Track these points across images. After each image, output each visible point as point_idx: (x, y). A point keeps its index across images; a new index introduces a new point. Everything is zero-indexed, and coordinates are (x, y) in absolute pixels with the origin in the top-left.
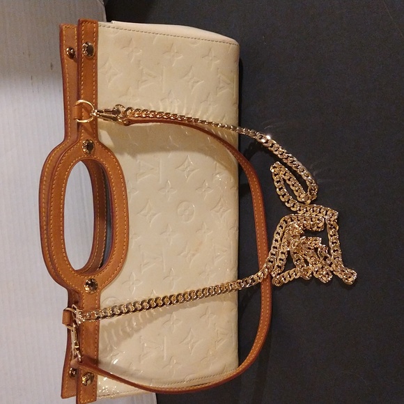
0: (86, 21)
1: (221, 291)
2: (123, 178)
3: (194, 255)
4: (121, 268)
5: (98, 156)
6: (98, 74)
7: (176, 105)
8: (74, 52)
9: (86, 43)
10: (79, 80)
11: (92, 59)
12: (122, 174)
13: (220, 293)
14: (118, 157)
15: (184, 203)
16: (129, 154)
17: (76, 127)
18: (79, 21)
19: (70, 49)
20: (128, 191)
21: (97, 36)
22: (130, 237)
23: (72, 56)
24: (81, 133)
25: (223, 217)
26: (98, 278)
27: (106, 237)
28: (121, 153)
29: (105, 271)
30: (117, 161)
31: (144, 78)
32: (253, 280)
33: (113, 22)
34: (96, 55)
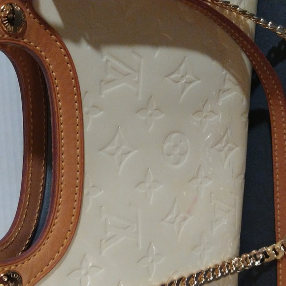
1: (229, 271)
2: (77, 85)
3: (185, 219)
4: (67, 248)
5: (32, 41)
12: (76, 77)
13: (227, 274)
14: (70, 46)
15: (175, 135)
16: (89, 42)
20: (85, 110)
22: (85, 191)
25: (228, 159)
26: (23, 268)
27: (44, 186)
28: (76, 41)
29: (38, 254)
30: (68, 54)
32: (266, 254)
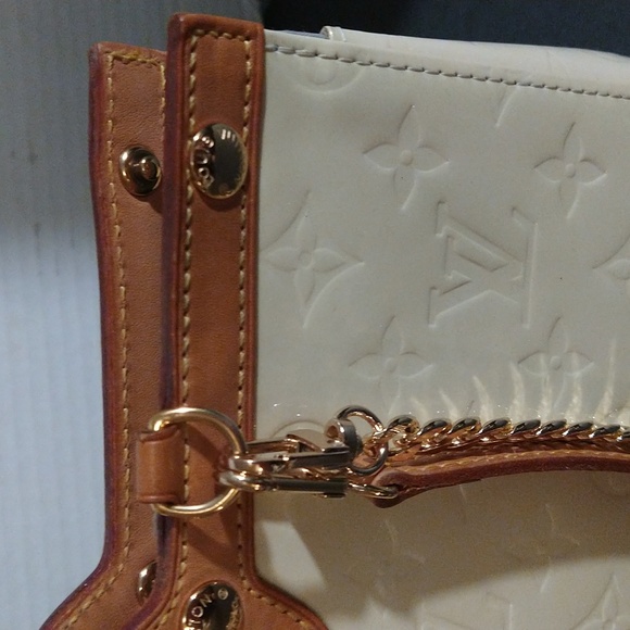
0: (206, 27)
6: (263, 268)
7: (577, 374)
8: (152, 168)
9: (209, 132)
10: (172, 309)
11: (234, 203)
17: (154, 532)
18: (175, 22)
19: (137, 154)
21: (259, 97)
23: (142, 185)
24: (178, 559)
31: (453, 276)
33: (331, 30)
34: (251, 186)
